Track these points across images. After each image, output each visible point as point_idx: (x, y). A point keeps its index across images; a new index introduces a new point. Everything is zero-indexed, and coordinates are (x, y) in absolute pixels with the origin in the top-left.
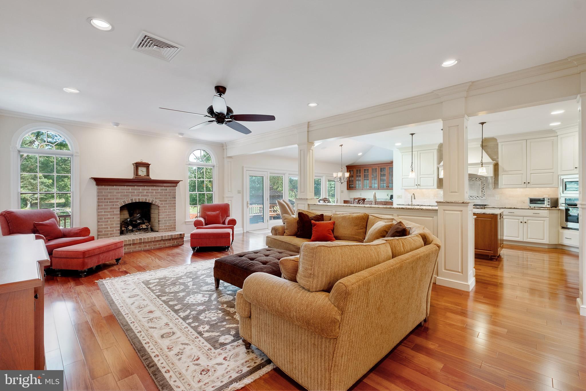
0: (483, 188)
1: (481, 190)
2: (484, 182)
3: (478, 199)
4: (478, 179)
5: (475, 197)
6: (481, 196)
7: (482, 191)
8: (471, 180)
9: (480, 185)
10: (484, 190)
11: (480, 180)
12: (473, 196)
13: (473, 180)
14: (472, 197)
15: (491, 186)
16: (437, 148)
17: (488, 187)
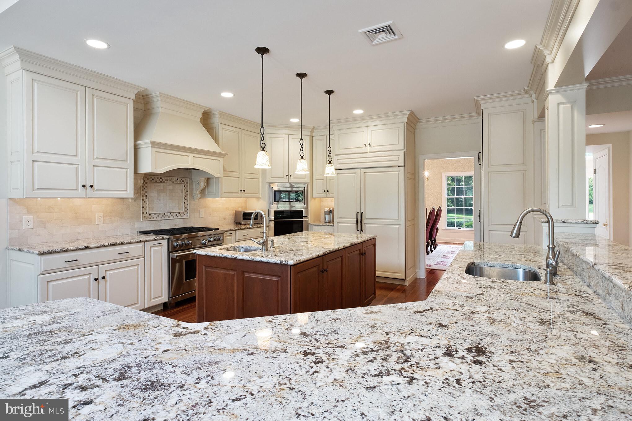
0: (186, 198)
1: (183, 200)
2: (187, 186)
3: (180, 217)
4: (180, 181)
5: (176, 215)
6: (183, 212)
7: (185, 203)
8: (170, 180)
9: (182, 190)
10: (187, 201)
11: (182, 183)
12: (173, 213)
13: (173, 183)
14: (172, 215)
15: (197, 194)
16: (134, 98)
17: (192, 196)
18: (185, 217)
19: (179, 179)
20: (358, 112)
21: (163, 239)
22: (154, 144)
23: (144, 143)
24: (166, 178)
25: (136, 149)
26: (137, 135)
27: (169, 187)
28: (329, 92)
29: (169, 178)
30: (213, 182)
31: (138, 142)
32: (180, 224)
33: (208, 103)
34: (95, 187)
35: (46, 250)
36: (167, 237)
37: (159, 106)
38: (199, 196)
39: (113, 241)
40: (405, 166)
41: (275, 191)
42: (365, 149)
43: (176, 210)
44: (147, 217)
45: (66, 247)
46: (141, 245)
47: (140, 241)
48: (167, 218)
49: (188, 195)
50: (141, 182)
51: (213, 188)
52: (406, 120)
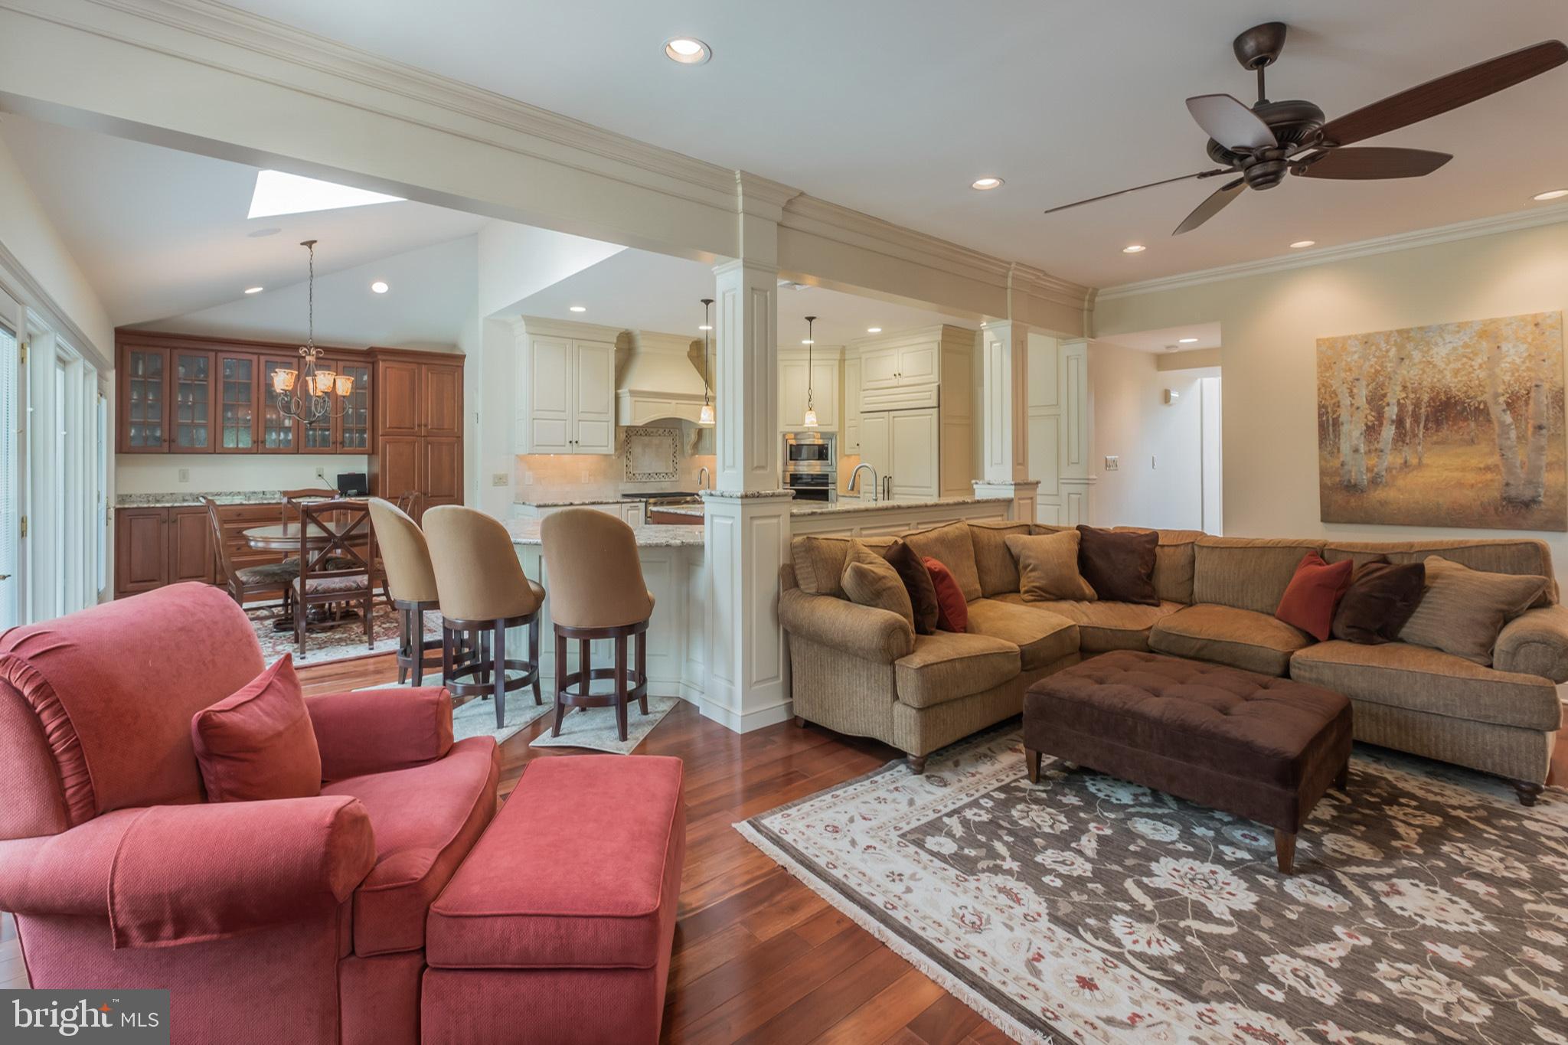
0: (675, 454)
1: (672, 457)
2: (676, 440)
4: (667, 433)
6: (671, 473)
7: (673, 461)
9: (669, 445)
10: (676, 458)
11: (668, 436)
12: (660, 473)
15: (688, 449)
16: (615, 341)
17: (683, 452)
18: (674, 479)
19: (667, 430)
20: (875, 330)
21: (640, 501)
22: (633, 393)
23: (624, 391)
24: (652, 430)
25: (617, 398)
26: (619, 382)
27: (656, 441)
28: (810, 319)
29: (655, 430)
30: (706, 434)
31: (619, 391)
32: (667, 487)
33: (695, 336)
34: (580, 443)
35: (542, 503)
36: (645, 500)
37: (642, 345)
38: (690, 452)
39: (593, 501)
40: (939, 406)
41: (791, 445)
42: (894, 382)
43: (662, 470)
44: (631, 477)
45: (555, 502)
46: (618, 506)
47: (618, 503)
48: (653, 480)
49: (677, 451)
50: (623, 436)
51: (706, 442)
52: (940, 338)
